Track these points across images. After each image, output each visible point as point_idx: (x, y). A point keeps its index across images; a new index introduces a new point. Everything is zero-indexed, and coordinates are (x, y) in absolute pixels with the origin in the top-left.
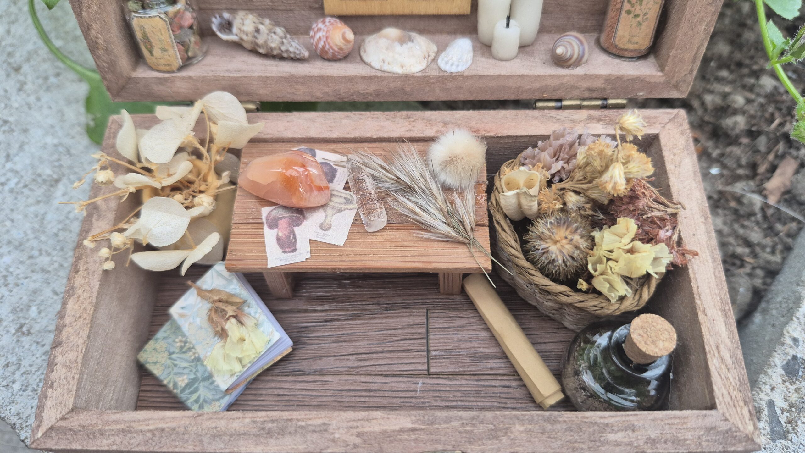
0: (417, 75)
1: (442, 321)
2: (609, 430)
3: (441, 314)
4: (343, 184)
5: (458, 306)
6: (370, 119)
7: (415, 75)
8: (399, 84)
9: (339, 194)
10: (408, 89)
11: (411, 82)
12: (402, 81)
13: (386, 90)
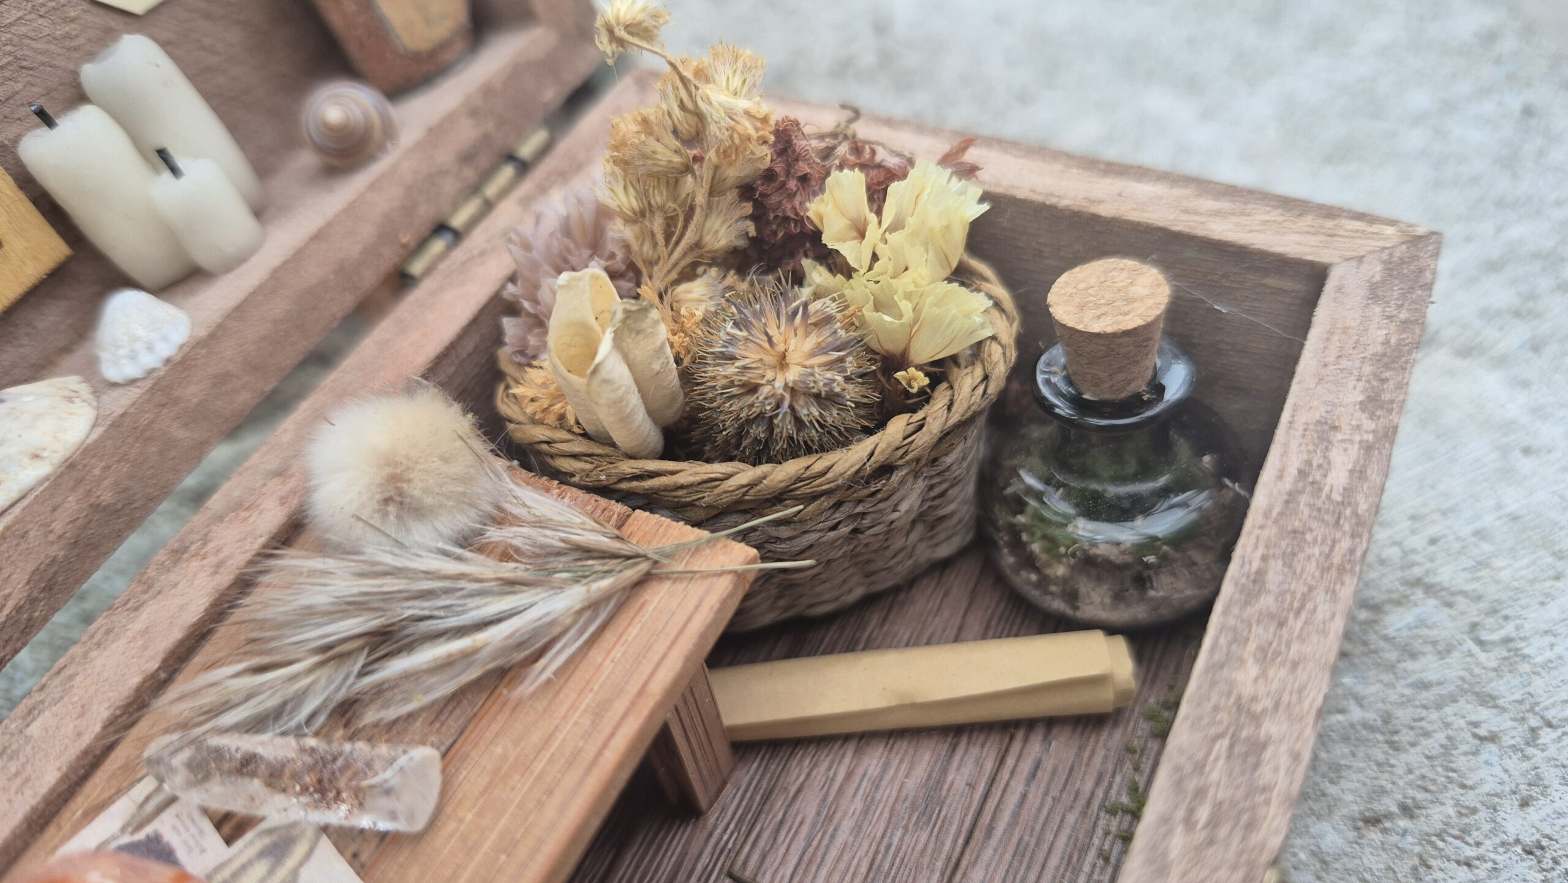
0: (94, 436)
1: (782, 850)
2: (1317, 475)
3: (762, 843)
4: (213, 839)
5: (764, 784)
6: (94, 654)
7: (89, 441)
8: (72, 504)
9: (235, 865)
10: (107, 497)
11: (97, 472)
12: (73, 489)
13: (57, 551)
